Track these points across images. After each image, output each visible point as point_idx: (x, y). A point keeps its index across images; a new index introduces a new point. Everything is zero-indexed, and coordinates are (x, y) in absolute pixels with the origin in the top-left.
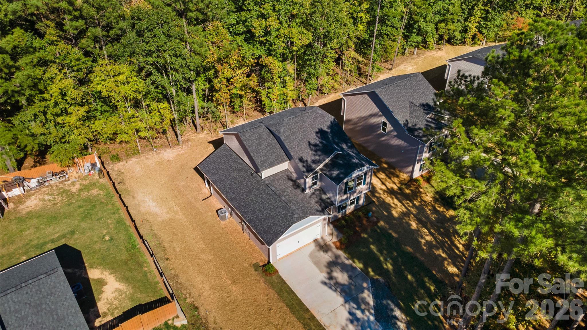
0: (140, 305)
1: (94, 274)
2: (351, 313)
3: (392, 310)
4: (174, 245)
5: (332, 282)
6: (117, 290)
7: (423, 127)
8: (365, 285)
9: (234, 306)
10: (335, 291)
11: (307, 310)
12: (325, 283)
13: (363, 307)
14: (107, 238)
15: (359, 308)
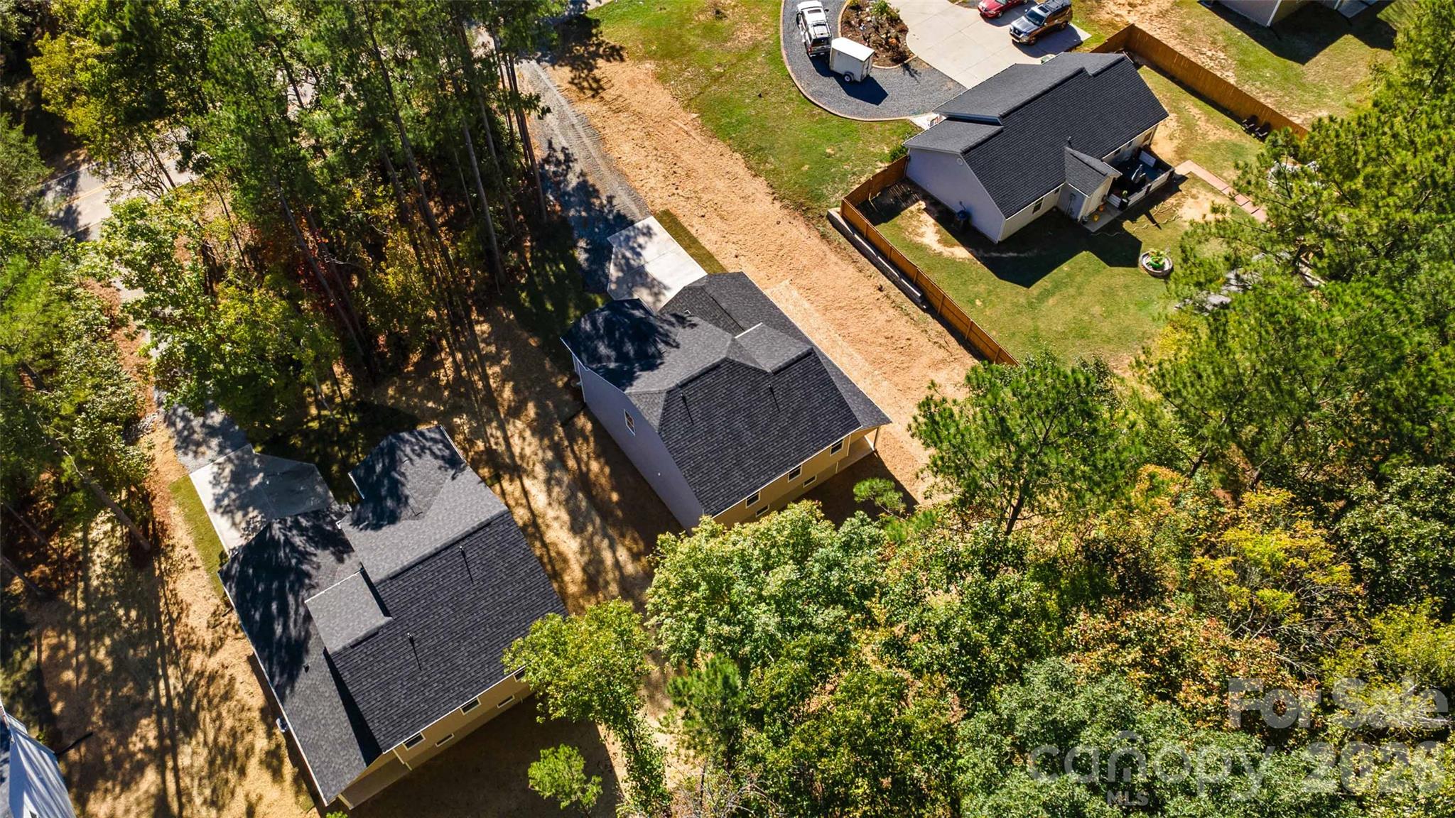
0: (886, 221)
1: (961, 253)
2: (639, 255)
3: (587, 260)
4: (884, 317)
5: (656, 290)
6: (922, 235)
7: (428, 456)
8: (613, 287)
9: (781, 253)
10: (654, 279)
11: (692, 255)
12: (665, 288)
13: (623, 262)
14: (978, 302)
15: (627, 259)
